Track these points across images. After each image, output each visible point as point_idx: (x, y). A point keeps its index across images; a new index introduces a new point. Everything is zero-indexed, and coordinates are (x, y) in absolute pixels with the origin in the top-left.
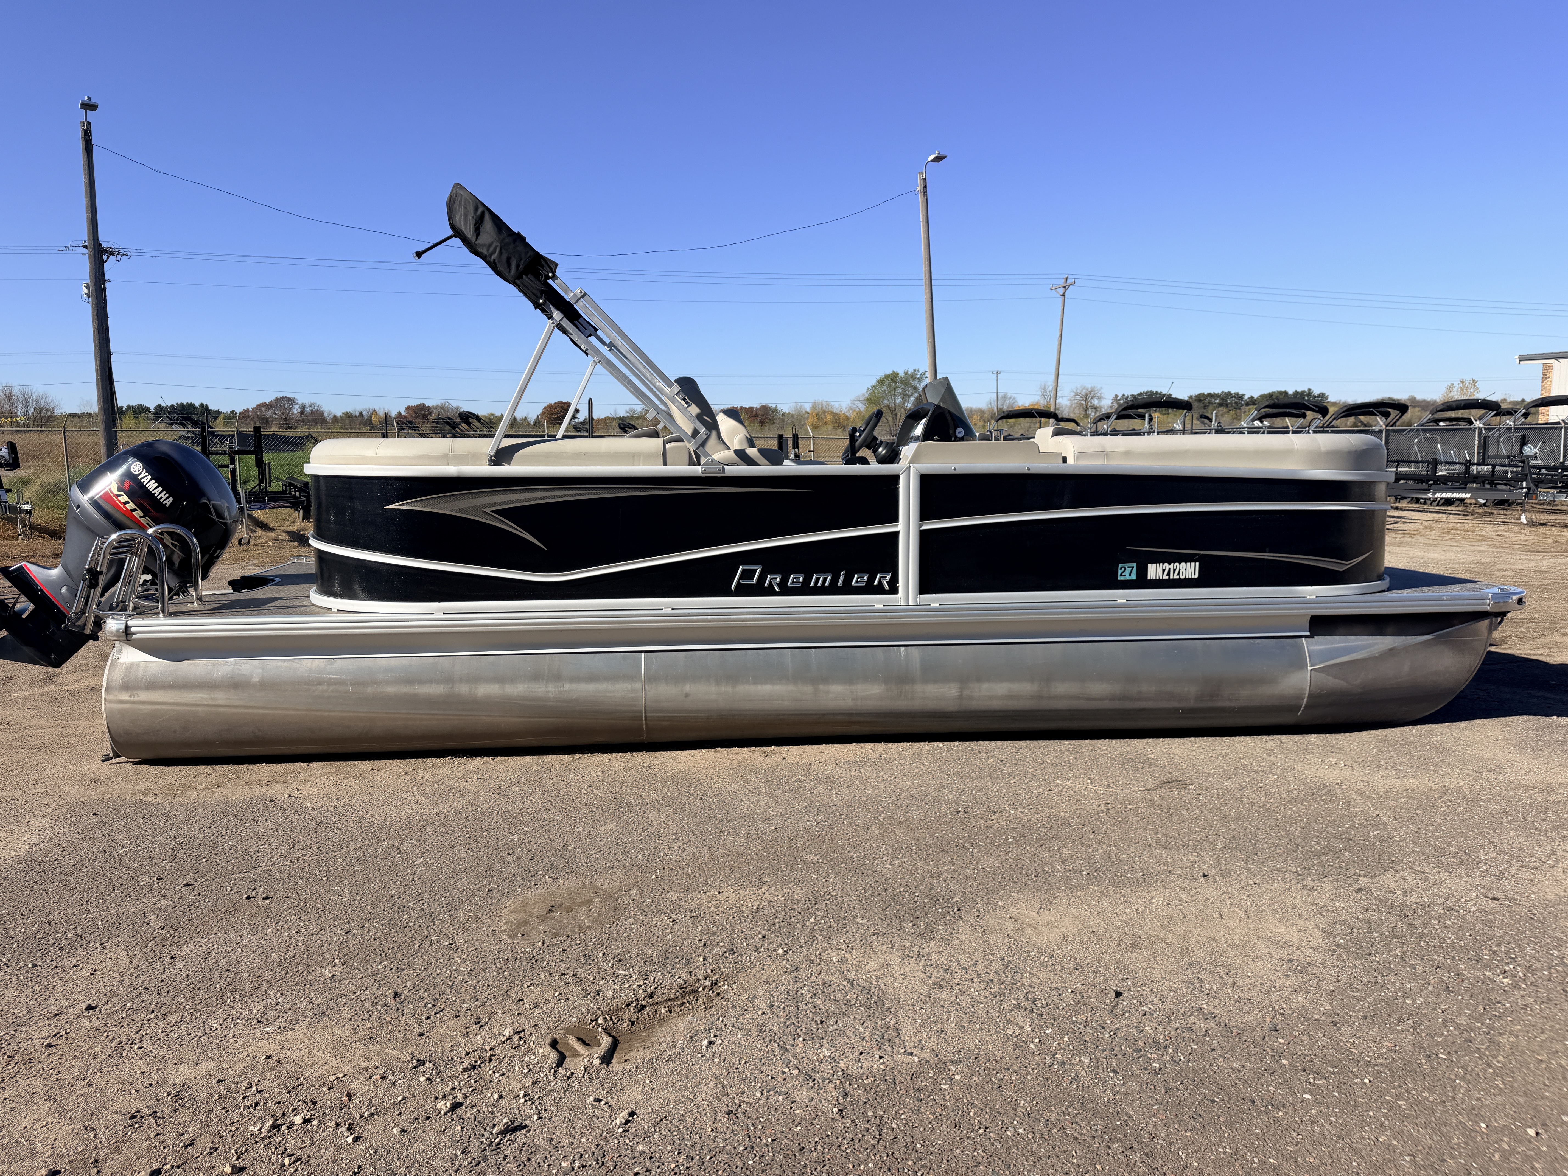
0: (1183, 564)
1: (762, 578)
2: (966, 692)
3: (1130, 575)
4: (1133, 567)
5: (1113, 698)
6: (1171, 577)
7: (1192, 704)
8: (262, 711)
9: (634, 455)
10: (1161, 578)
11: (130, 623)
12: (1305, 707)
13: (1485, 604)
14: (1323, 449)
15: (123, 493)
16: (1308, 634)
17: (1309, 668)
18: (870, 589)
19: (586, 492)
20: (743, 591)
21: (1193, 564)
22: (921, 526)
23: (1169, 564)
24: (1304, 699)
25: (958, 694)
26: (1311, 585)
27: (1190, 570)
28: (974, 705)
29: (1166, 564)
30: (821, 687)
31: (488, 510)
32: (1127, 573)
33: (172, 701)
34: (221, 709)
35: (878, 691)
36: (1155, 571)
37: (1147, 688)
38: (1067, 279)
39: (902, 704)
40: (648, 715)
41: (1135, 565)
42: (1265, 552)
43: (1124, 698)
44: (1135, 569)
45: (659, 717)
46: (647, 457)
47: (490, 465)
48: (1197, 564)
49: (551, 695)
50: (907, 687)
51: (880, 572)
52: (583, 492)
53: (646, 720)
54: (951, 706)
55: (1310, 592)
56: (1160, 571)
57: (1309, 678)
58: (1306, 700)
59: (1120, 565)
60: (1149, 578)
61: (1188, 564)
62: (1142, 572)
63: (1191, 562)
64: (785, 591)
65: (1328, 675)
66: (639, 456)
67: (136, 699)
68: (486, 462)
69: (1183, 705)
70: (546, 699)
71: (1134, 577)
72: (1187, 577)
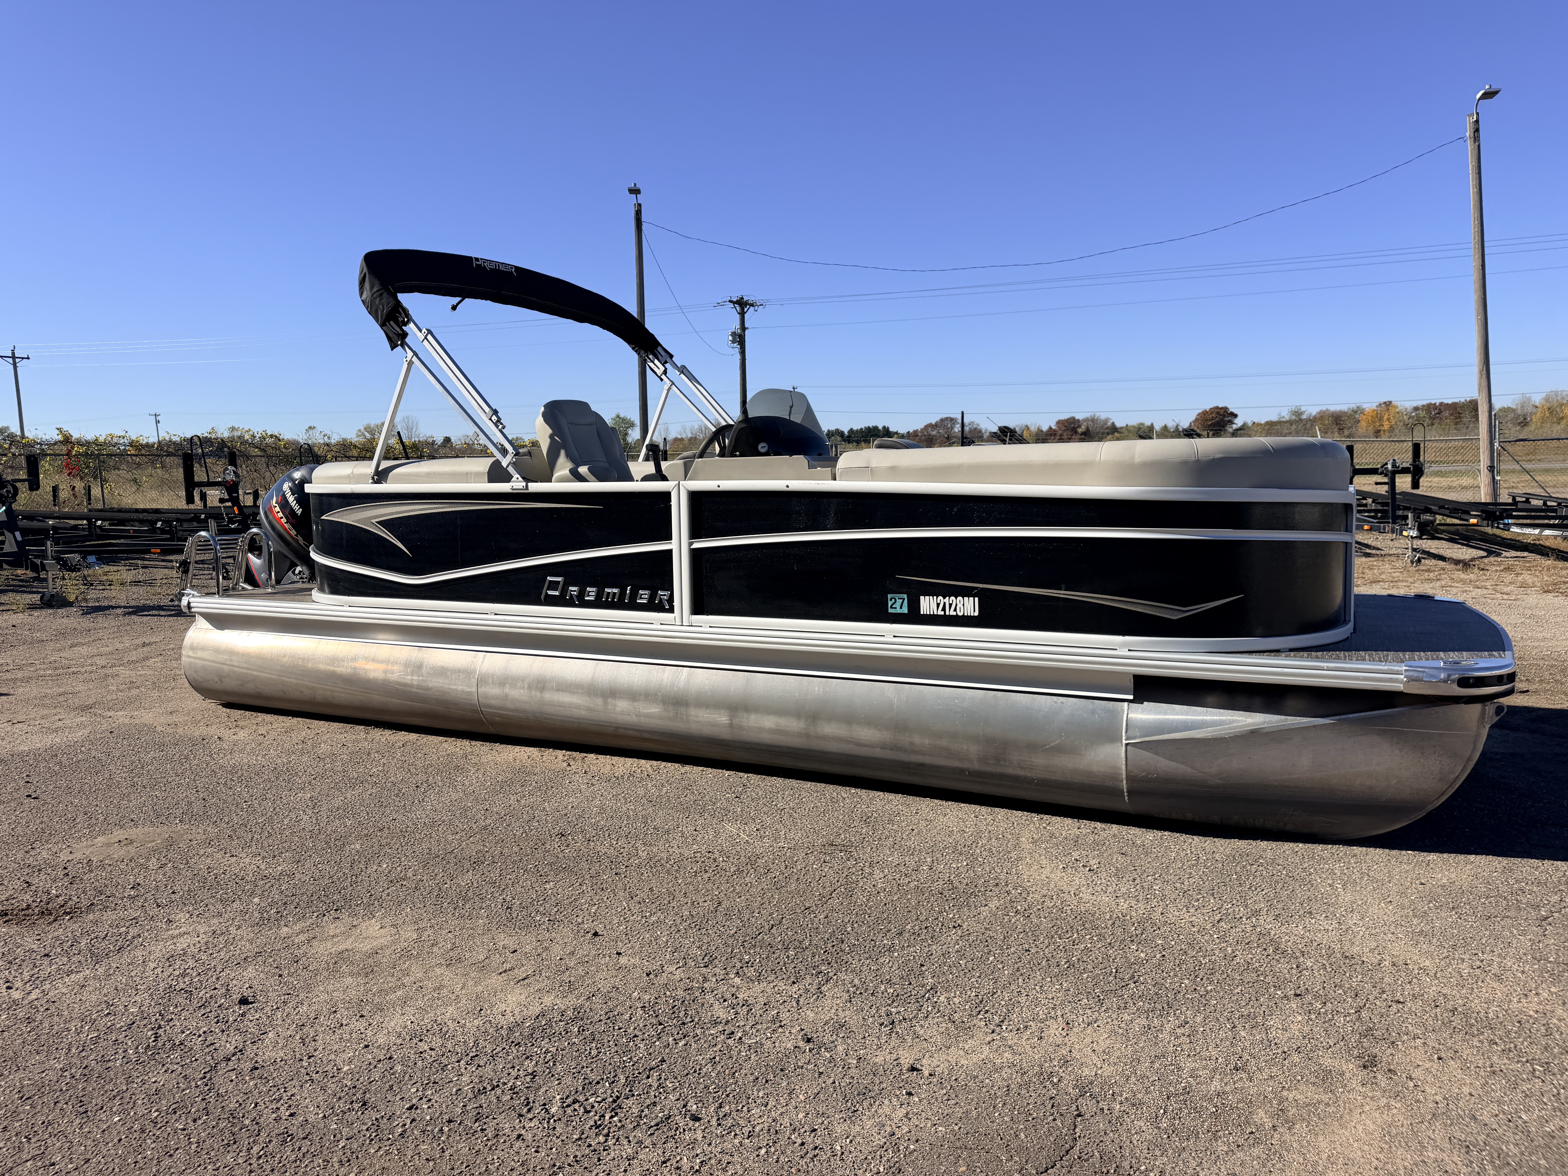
0: (960, 598)
1: (564, 590)
2: (736, 721)
3: (901, 608)
4: (904, 599)
5: (884, 747)
6: (947, 613)
7: (976, 766)
8: (255, 673)
9: (467, 473)
10: (935, 613)
11: (191, 600)
12: (1128, 792)
13: (1395, 681)
14: (1137, 460)
15: (276, 505)
16: (1131, 697)
17: (1124, 742)
18: (652, 606)
21: (971, 599)
22: (691, 544)
23: (944, 598)
24: (1122, 781)
25: (727, 722)
26: (1124, 634)
27: (969, 606)
28: (745, 736)
29: (940, 598)
30: (610, 700)
31: (374, 521)
32: (898, 605)
34: (235, 669)
35: (657, 710)
36: (928, 605)
37: (920, 740)
39: (679, 726)
40: (482, 709)
41: (905, 596)
42: (1060, 589)
43: (894, 747)
44: (906, 601)
45: (490, 712)
46: (477, 476)
47: (372, 483)
48: (977, 599)
49: (415, 683)
50: (683, 709)
51: (661, 589)
52: (434, 506)
53: (482, 713)
54: (725, 734)
55: (1119, 643)
56: (934, 606)
57: (1123, 755)
58: (1125, 782)
59: (889, 596)
60: (922, 613)
61: (966, 599)
62: (914, 605)
63: (968, 596)
64: (582, 603)
65: (1156, 753)
66: (471, 473)
67: (196, 655)
68: (371, 481)
69: (965, 765)
70: (412, 686)
71: (905, 610)
72: (966, 614)
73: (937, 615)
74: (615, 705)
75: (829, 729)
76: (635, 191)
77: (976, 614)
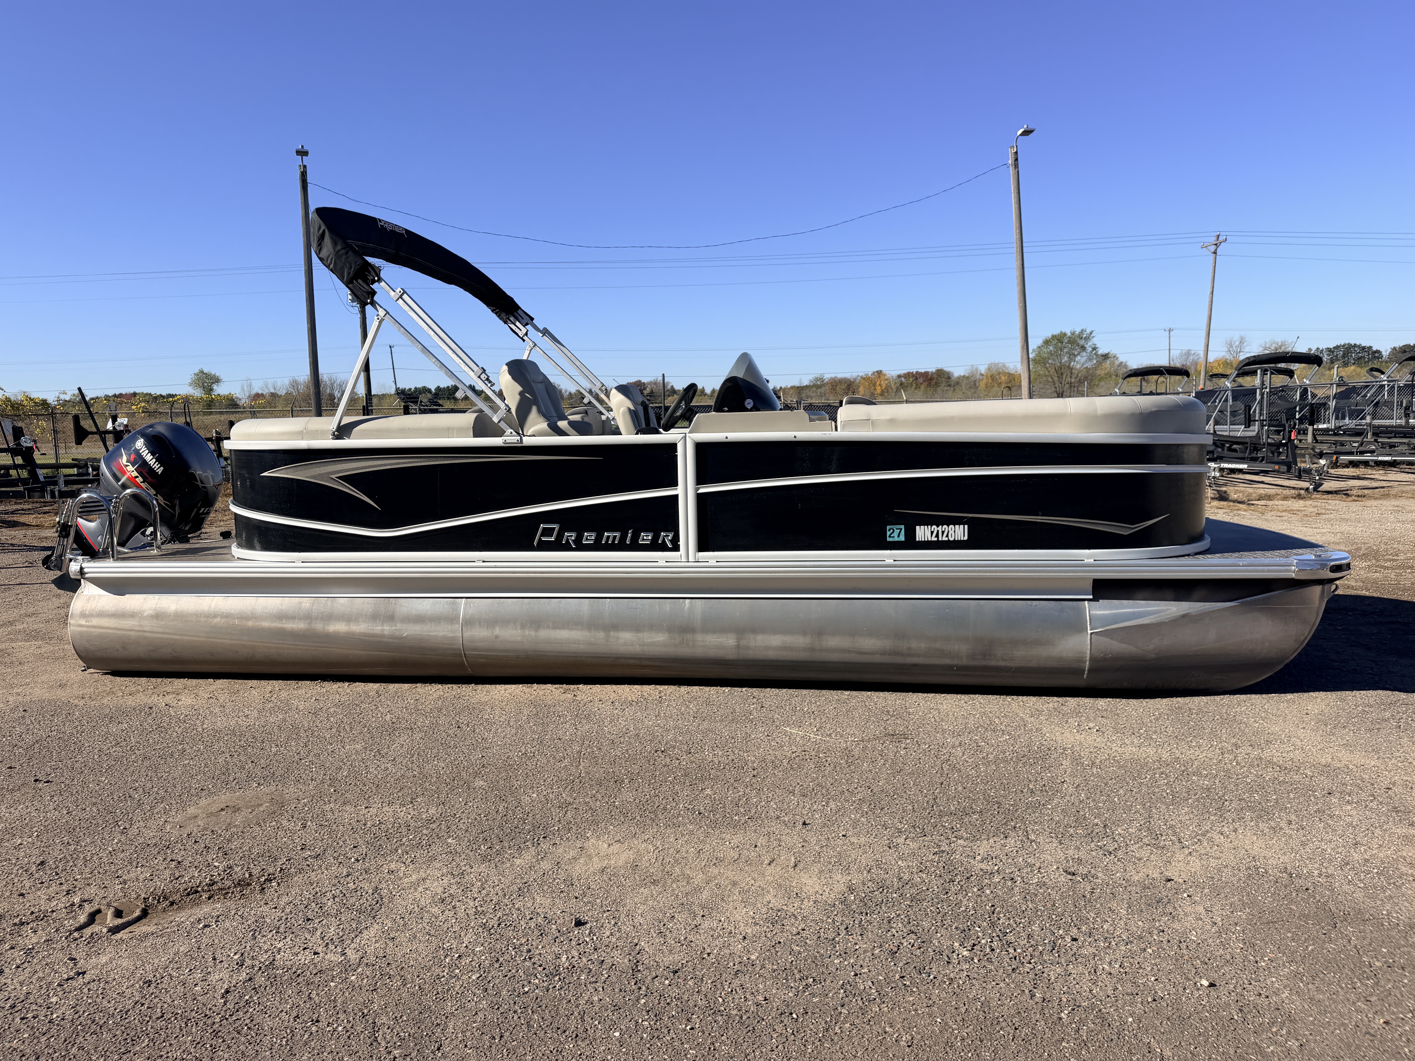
0: (952, 526)
1: (560, 536)
2: (743, 643)
3: (899, 536)
4: (901, 529)
5: (883, 653)
6: (940, 539)
7: (964, 662)
9: (448, 429)
10: (930, 539)
11: (84, 565)
12: (1089, 670)
13: (1290, 571)
14: (1099, 412)
15: (129, 464)
16: (1091, 597)
17: (1089, 632)
18: (656, 546)
19: (410, 460)
20: (544, 547)
21: (961, 526)
22: (698, 489)
23: (938, 527)
24: (1085, 662)
25: (735, 644)
26: (1089, 548)
27: (959, 532)
28: (751, 654)
29: (934, 527)
30: (612, 633)
31: (333, 476)
32: (896, 534)
33: (112, 626)
34: (147, 634)
35: (662, 639)
36: (923, 533)
37: (918, 645)
38: (1218, 236)
39: (685, 651)
40: (466, 652)
41: (903, 527)
42: (1038, 515)
43: (894, 653)
44: (903, 530)
45: (475, 655)
46: (460, 432)
47: (333, 439)
48: (966, 526)
49: (386, 633)
50: (689, 636)
51: (664, 531)
52: (408, 460)
53: (465, 657)
54: (731, 655)
55: (1088, 556)
56: (928, 533)
57: (1089, 642)
58: (1088, 663)
59: (888, 527)
60: (917, 540)
61: (957, 527)
62: (910, 534)
63: (959, 524)
64: (581, 547)
65: (1112, 639)
66: (453, 429)
67: (90, 624)
68: (331, 437)
69: (956, 662)
70: (383, 636)
71: (902, 538)
72: (956, 539)
73: (931, 541)
74: (618, 638)
75: (833, 642)
76: (302, 153)
77: (966, 538)
